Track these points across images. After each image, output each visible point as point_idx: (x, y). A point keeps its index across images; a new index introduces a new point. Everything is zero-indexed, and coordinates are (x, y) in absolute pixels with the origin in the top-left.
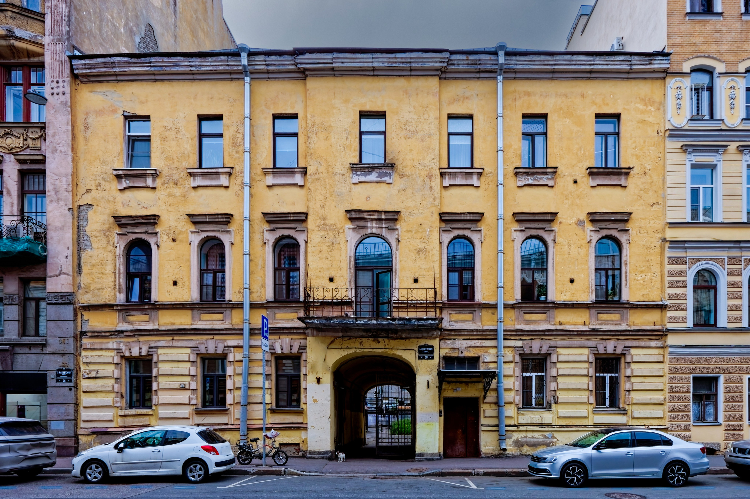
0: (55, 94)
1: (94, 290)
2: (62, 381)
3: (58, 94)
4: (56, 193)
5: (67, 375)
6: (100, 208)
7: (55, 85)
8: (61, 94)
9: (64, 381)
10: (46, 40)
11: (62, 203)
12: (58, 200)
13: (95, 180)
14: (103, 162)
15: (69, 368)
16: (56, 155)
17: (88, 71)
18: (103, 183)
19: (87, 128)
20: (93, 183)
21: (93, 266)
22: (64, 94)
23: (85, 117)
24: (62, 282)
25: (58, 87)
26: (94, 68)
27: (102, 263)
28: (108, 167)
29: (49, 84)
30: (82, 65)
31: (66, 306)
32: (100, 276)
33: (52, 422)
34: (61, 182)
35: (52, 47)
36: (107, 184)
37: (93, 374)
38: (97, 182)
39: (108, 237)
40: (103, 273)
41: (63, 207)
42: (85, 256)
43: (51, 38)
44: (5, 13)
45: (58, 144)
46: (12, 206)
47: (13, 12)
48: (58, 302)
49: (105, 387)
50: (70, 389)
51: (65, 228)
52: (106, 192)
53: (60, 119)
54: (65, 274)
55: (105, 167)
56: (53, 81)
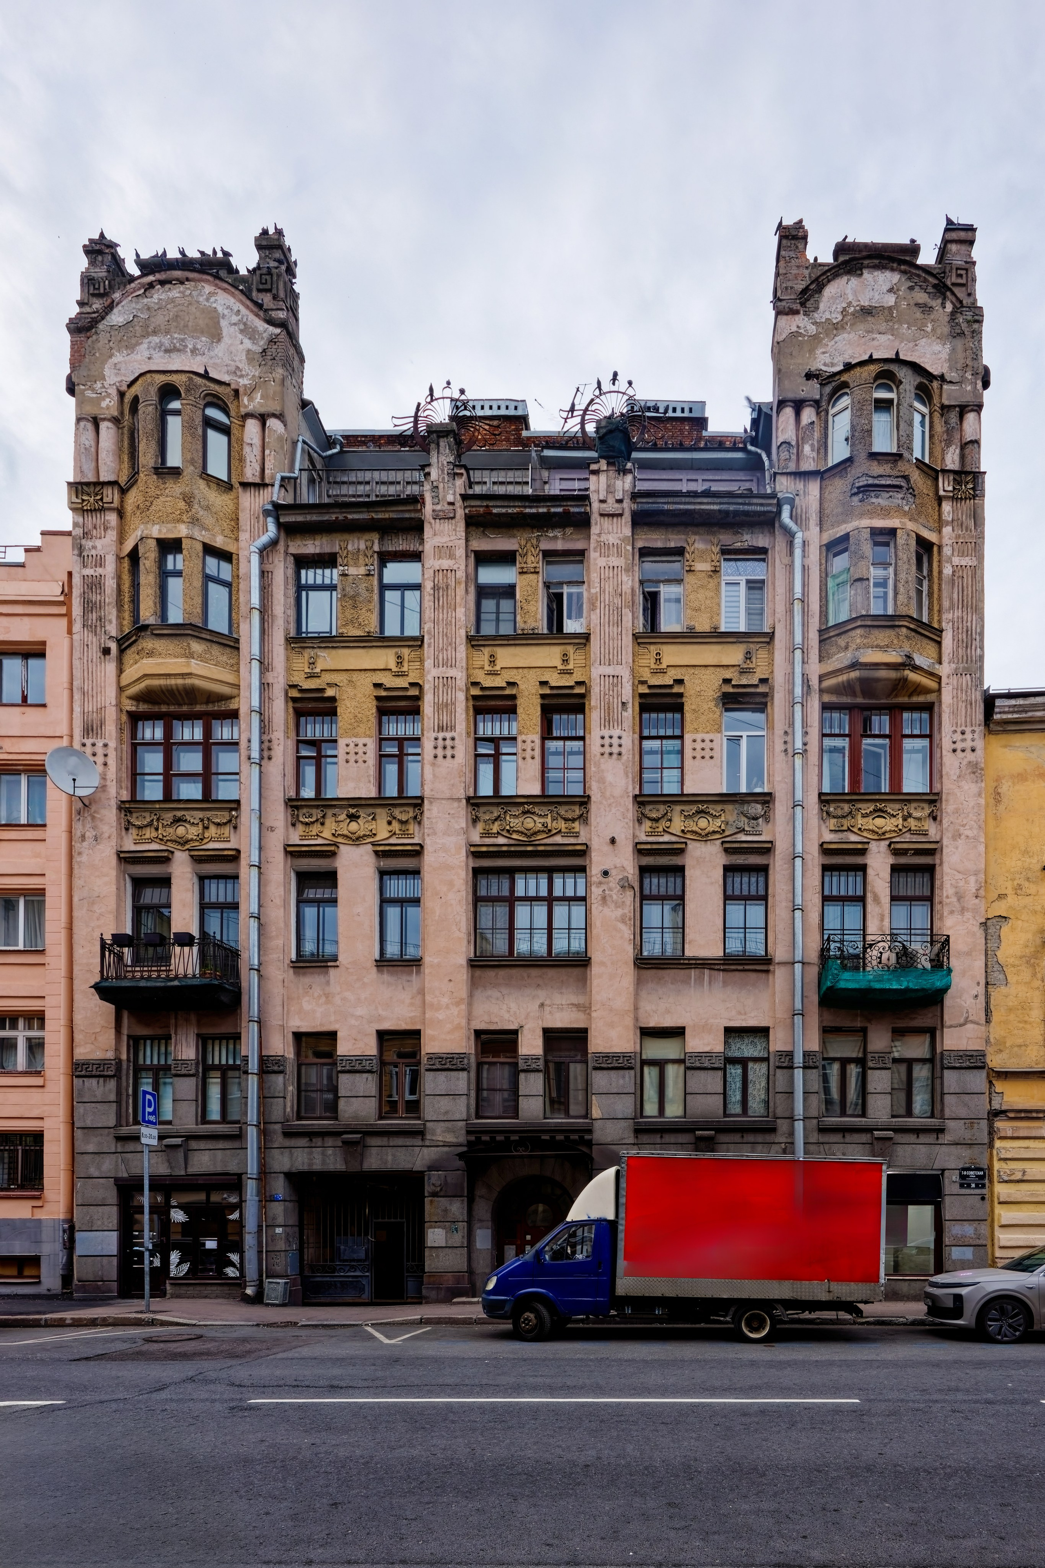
0: (959, 751)
1: (1012, 1046)
2: (969, 1186)
3: (963, 751)
4: (959, 900)
5: (977, 1176)
6: (1020, 922)
7: (958, 737)
8: (968, 751)
9: (973, 1185)
10: (945, 670)
11: (968, 915)
12: (963, 910)
13: (1013, 880)
14: (1026, 852)
15: (982, 1166)
16: (960, 842)
17: (1016, 716)
18: (1026, 884)
19: (999, 801)
20: (1009, 884)
21: (1010, 1010)
22: (973, 750)
23: (995, 784)
24: (968, 1035)
25: (963, 740)
26: (1026, 712)
27: (1024, 1006)
28: (1034, 861)
29: (948, 737)
30: (1010, 707)
31: (975, 1071)
32: (1021, 1025)
33: (953, 1248)
34: (967, 882)
35: (954, 680)
36: (1032, 886)
37: (1018, 1176)
38: (1015, 883)
39: (1033, 966)
40: (1026, 1022)
41: (971, 922)
42: (996, 995)
43: (953, 666)
44: (897, 630)
45: (964, 826)
46: (882, 920)
47: (908, 628)
48: (964, 1065)
49: (1038, 1195)
50: (983, 1199)
51: (974, 954)
52: (1030, 899)
53: (966, 787)
54: (972, 1022)
55: (1028, 860)
56: (955, 732)
